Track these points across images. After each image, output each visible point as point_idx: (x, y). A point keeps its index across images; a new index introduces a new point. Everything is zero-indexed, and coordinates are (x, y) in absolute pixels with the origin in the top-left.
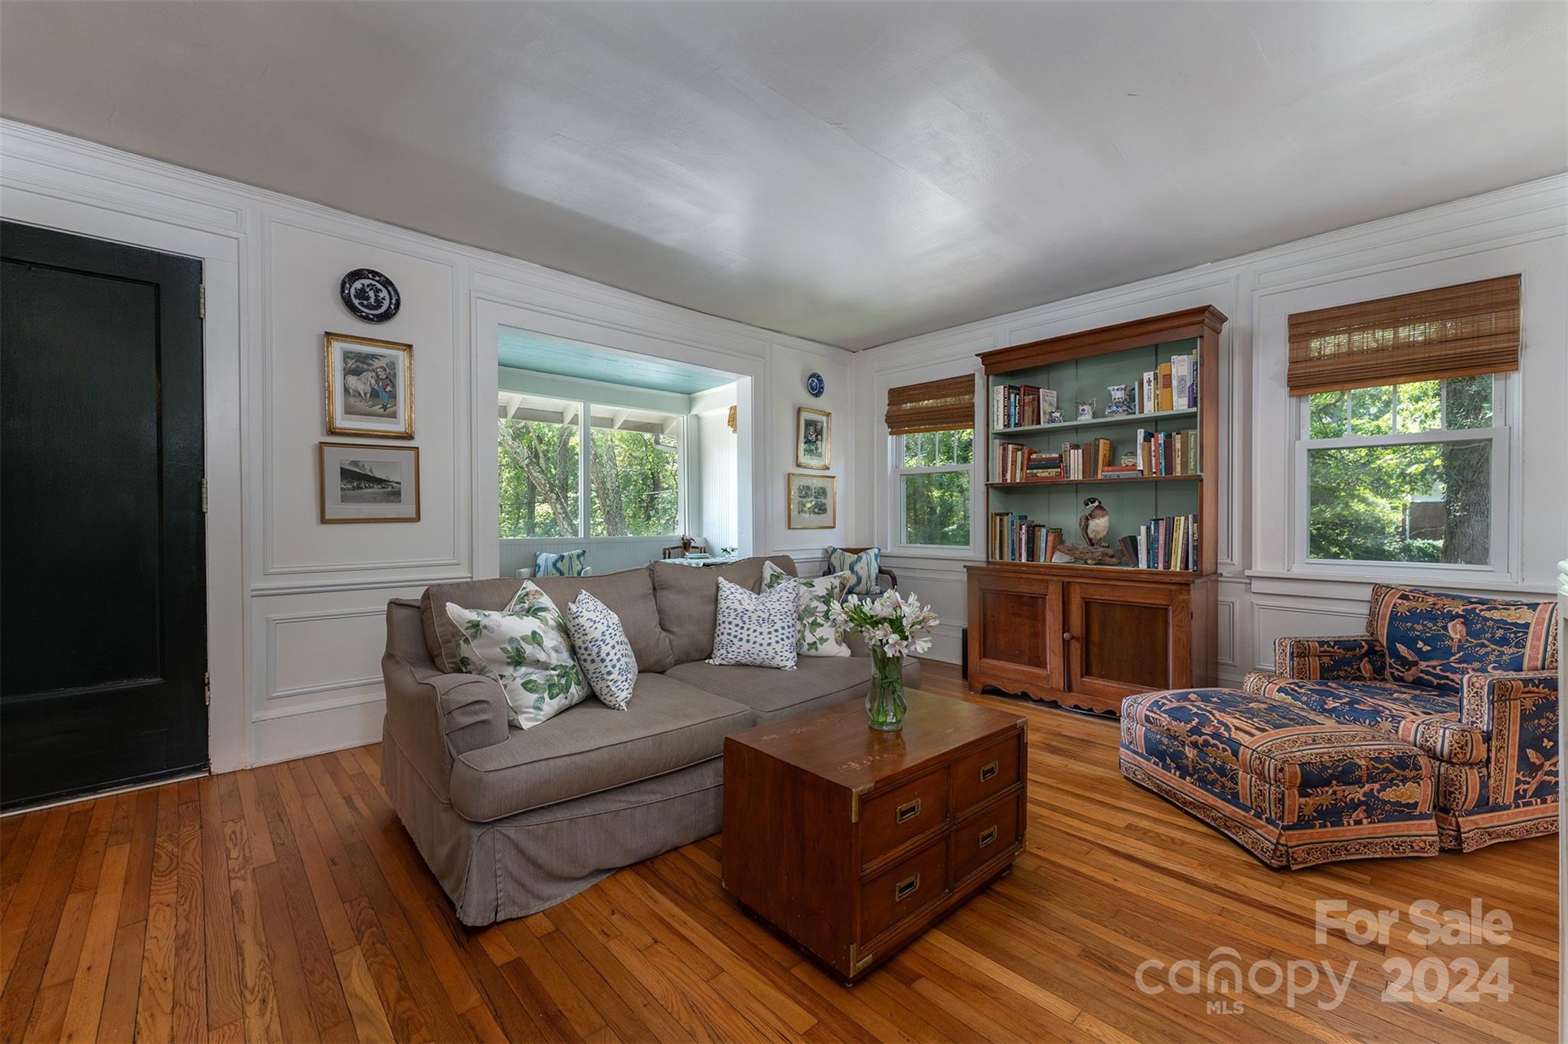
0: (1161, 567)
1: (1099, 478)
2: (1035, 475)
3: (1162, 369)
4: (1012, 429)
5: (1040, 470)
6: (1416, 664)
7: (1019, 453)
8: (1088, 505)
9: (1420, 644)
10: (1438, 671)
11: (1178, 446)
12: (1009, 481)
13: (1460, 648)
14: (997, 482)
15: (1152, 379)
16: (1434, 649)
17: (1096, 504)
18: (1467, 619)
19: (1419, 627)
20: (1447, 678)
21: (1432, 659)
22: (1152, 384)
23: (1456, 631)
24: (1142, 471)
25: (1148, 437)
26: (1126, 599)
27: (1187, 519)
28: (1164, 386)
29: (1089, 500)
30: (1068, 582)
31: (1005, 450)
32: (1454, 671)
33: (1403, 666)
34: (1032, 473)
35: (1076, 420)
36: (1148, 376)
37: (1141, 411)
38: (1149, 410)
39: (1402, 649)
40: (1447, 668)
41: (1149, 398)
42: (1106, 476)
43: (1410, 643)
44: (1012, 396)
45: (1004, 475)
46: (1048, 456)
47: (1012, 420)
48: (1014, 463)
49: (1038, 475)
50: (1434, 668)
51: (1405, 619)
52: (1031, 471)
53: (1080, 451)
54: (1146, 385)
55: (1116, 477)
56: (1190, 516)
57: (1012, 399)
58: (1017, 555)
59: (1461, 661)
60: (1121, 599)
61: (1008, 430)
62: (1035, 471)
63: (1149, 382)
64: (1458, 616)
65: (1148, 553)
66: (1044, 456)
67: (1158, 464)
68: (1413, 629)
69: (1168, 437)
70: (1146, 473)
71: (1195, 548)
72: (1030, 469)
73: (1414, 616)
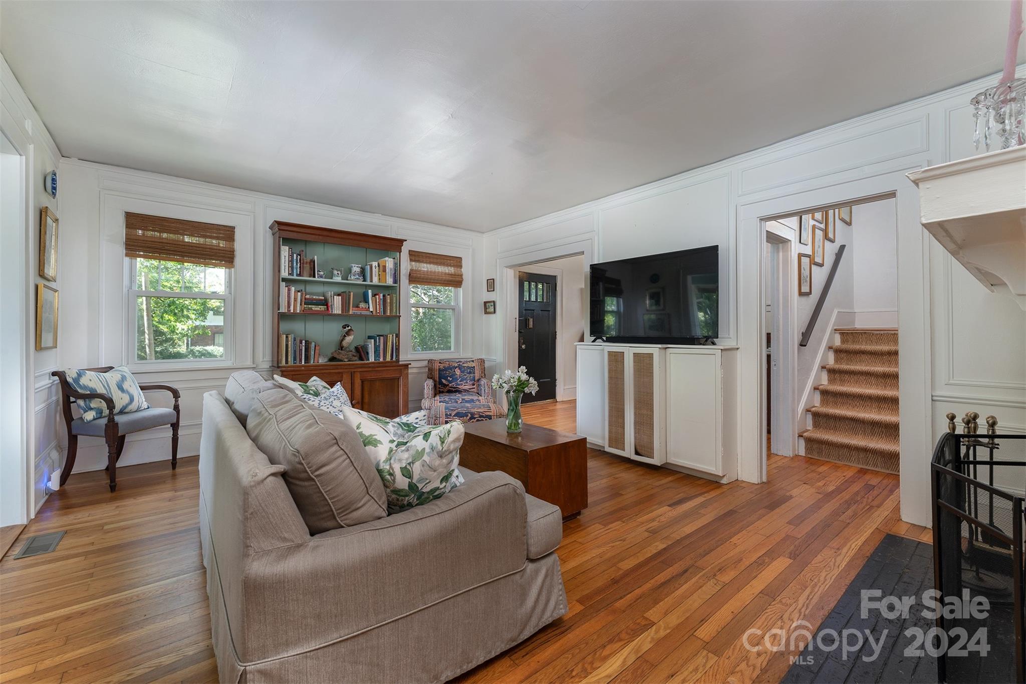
0: (381, 360)
1: (351, 313)
2: (311, 309)
3: (381, 261)
4: (295, 277)
5: (314, 306)
6: (448, 385)
7: (299, 294)
8: (345, 328)
9: (449, 378)
10: (455, 386)
11: (389, 301)
12: (292, 311)
13: (460, 377)
14: (284, 311)
15: (377, 266)
16: (453, 379)
17: (350, 328)
18: (460, 367)
19: (447, 372)
20: (457, 388)
21: (453, 382)
22: (377, 268)
23: (458, 372)
24: (372, 312)
25: (374, 295)
26: (383, 377)
27: (393, 336)
28: (383, 271)
29: (346, 325)
30: (354, 372)
31: (289, 290)
32: (459, 385)
33: (444, 387)
34: (308, 307)
35: (332, 278)
36: (375, 264)
37: (371, 281)
38: (375, 281)
39: (444, 381)
40: (457, 384)
41: (376, 275)
42: (354, 313)
43: (446, 379)
44: (295, 255)
45: (289, 306)
46: (317, 297)
47: (295, 271)
48: (295, 300)
49: (313, 309)
50: (453, 385)
51: (443, 370)
52: (307, 306)
53: (340, 297)
54: (374, 268)
55: (359, 314)
56: (394, 335)
57: (295, 258)
58: (298, 359)
59: (461, 381)
60: (380, 377)
61: (291, 277)
62: (310, 306)
63: (376, 267)
64: (457, 367)
65: (375, 353)
66: (314, 297)
67: (380, 309)
68: (446, 373)
69: (384, 296)
70: (374, 313)
71: (396, 349)
72: (307, 305)
73: (446, 369)
